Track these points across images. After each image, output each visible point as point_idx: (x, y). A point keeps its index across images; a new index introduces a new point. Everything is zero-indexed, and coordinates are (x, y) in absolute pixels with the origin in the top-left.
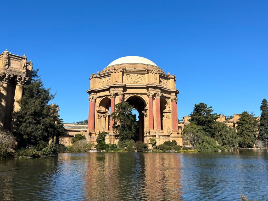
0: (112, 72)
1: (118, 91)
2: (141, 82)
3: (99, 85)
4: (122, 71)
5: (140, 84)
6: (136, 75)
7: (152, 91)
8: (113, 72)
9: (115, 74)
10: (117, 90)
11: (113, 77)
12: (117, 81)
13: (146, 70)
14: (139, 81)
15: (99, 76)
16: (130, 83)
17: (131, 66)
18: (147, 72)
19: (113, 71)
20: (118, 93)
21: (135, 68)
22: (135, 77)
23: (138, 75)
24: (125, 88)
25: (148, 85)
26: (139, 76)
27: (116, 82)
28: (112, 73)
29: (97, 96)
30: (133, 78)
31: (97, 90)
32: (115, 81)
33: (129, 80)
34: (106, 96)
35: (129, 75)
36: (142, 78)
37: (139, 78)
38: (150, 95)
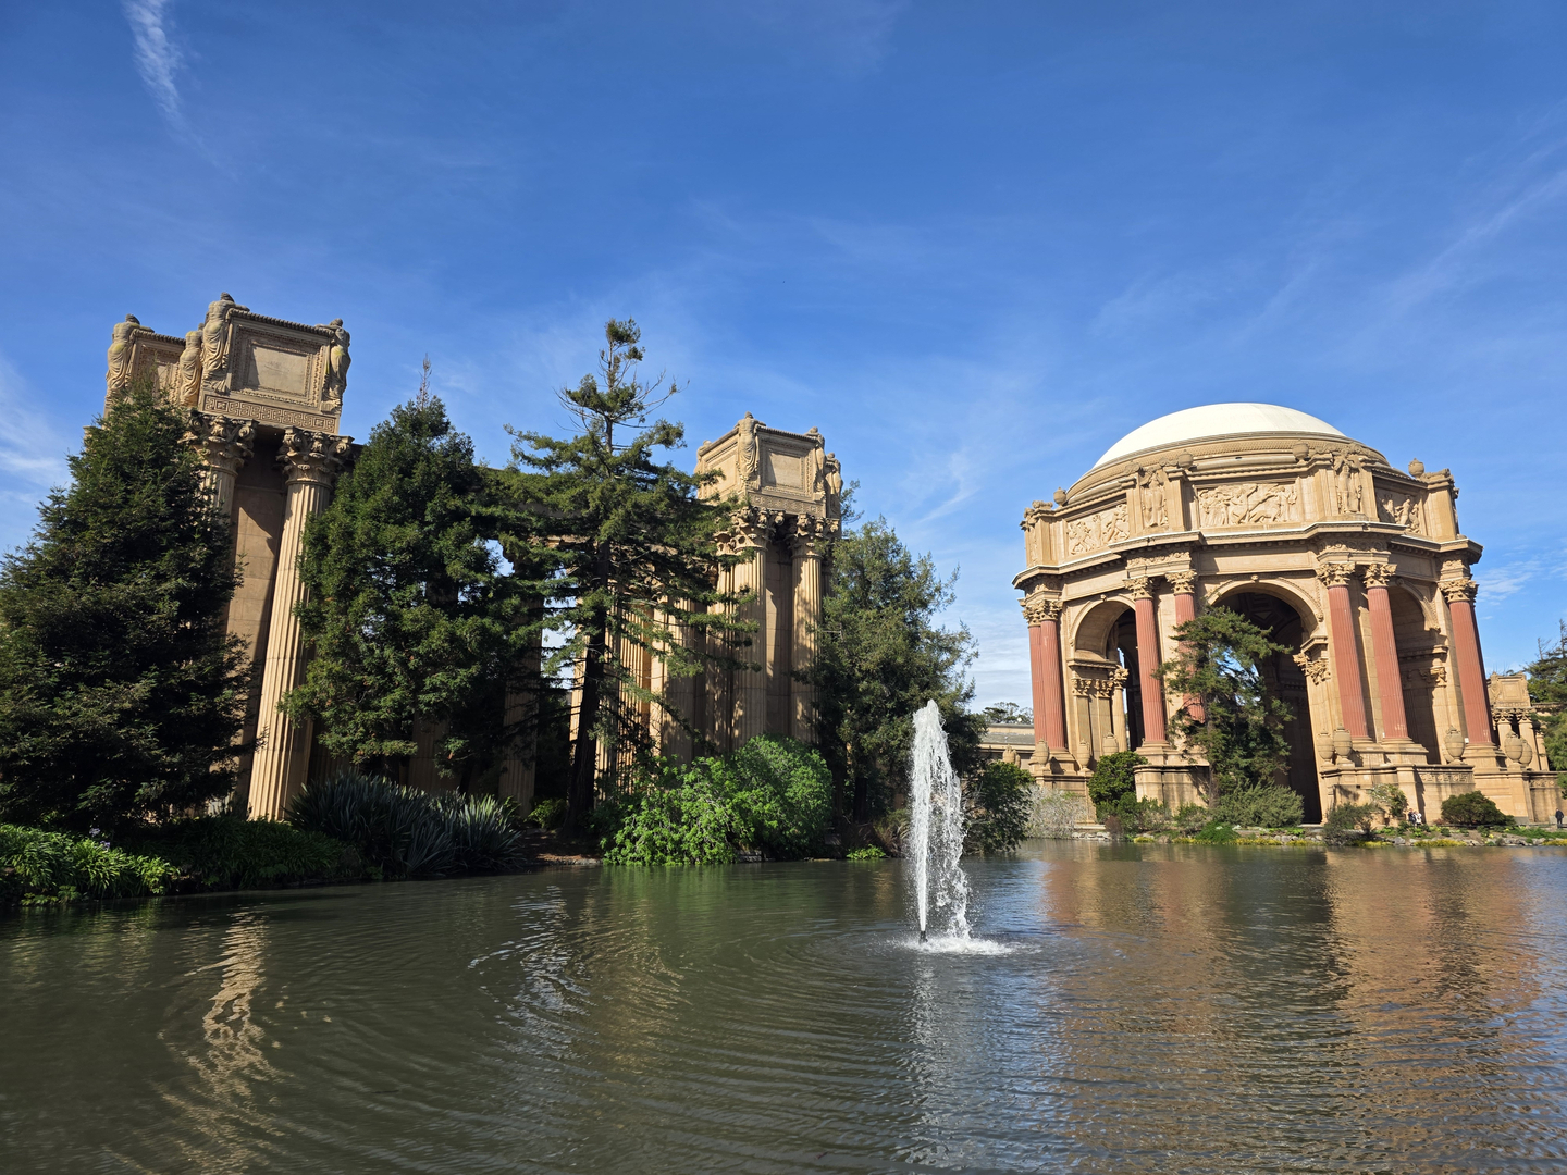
0: (1132, 483)
1: (1168, 569)
2: (1281, 520)
3: (1070, 551)
4: (1181, 474)
5: (1272, 527)
6: (1250, 486)
7: (1342, 559)
8: (1134, 486)
9: (1146, 491)
10: (1161, 566)
11: (1138, 509)
12: (1155, 525)
13: (1297, 461)
14: (1268, 513)
15: (1066, 511)
16: (1220, 525)
17: (1220, 446)
18: (1306, 469)
19: (1134, 480)
20: (1169, 578)
21: (1238, 457)
22: (1243, 496)
23: (1260, 486)
24: (1200, 550)
25: (1320, 530)
26: (1264, 489)
27: (1154, 529)
28: (1129, 491)
29: (1064, 598)
30: (1235, 500)
31: (1061, 572)
32: (1147, 525)
33: (1215, 514)
34: (1108, 594)
35: (1213, 489)
36: (1283, 498)
37: (1265, 501)
38: (1332, 576)
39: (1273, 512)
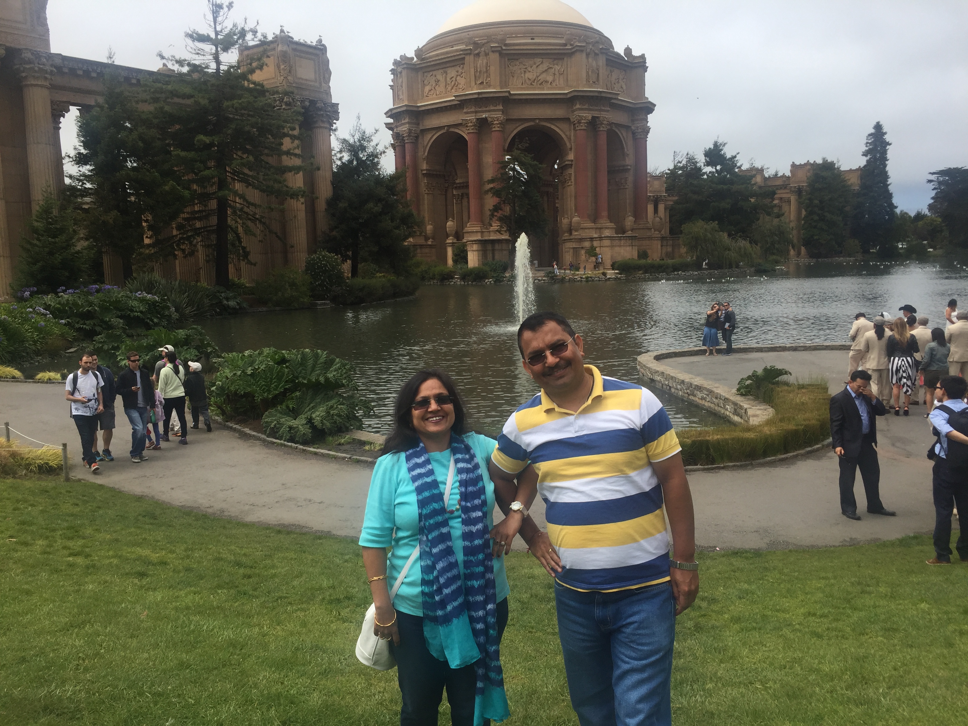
1: (489, 114)
2: (554, 84)
4: (500, 49)
5: (549, 89)
6: (538, 60)
7: (585, 113)
8: (470, 54)
9: (478, 58)
10: (486, 112)
11: (472, 70)
13: (566, 45)
14: (548, 79)
15: (422, 65)
16: (520, 86)
18: (570, 52)
19: (471, 50)
20: (489, 119)
21: (532, 38)
22: (535, 66)
23: (545, 61)
24: (508, 103)
25: (576, 94)
26: (547, 62)
27: (482, 86)
29: (421, 127)
30: (529, 69)
31: (420, 109)
32: (478, 83)
33: (518, 77)
34: (449, 126)
35: (517, 60)
36: (557, 70)
37: (546, 70)
38: (579, 122)
39: (550, 78)
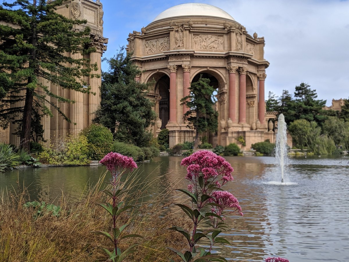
0: (172, 29)
2: (218, 49)
3: (146, 52)
4: (189, 29)
5: (215, 51)
6: (210, 36)
7: (235, 65)
9: (176, 33)
14: (215, 46)
15: (145, 36)
17: (200, 20)
18: (227, 32)
21: (206, 25)
22: (207, 39)
25: (230, 54)
26: (214, 38)
28: (171, 32)
29: (144, 69)
32: (177, 46)
34: (159, 69)
35: (198, 35)
36: (219, 42)
37: (214, 41)
38: (232, 70)
